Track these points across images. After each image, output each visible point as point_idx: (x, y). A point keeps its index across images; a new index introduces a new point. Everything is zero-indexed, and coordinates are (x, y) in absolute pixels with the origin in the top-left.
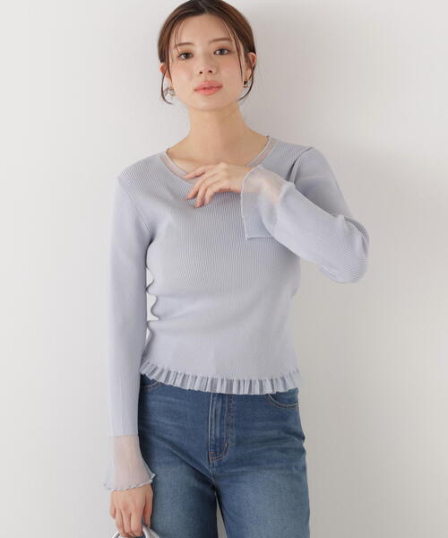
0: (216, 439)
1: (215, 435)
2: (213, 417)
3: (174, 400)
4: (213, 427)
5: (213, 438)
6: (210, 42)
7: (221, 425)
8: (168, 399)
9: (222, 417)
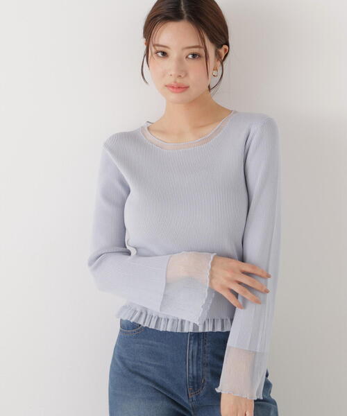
0: (193, 377)
1: (193, 374)
2: (191, 358)
3: (156, 343)
4: (191, 367)
5: (191, 376)
6: (184, 49)
7: (197, 365)
8: (150, 342)
9: (198, 358)
